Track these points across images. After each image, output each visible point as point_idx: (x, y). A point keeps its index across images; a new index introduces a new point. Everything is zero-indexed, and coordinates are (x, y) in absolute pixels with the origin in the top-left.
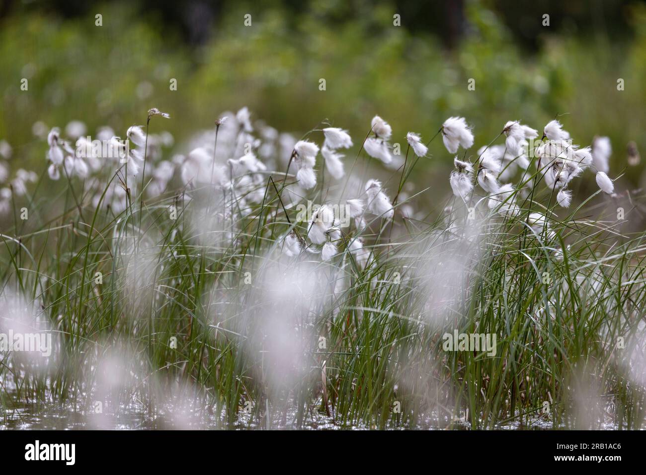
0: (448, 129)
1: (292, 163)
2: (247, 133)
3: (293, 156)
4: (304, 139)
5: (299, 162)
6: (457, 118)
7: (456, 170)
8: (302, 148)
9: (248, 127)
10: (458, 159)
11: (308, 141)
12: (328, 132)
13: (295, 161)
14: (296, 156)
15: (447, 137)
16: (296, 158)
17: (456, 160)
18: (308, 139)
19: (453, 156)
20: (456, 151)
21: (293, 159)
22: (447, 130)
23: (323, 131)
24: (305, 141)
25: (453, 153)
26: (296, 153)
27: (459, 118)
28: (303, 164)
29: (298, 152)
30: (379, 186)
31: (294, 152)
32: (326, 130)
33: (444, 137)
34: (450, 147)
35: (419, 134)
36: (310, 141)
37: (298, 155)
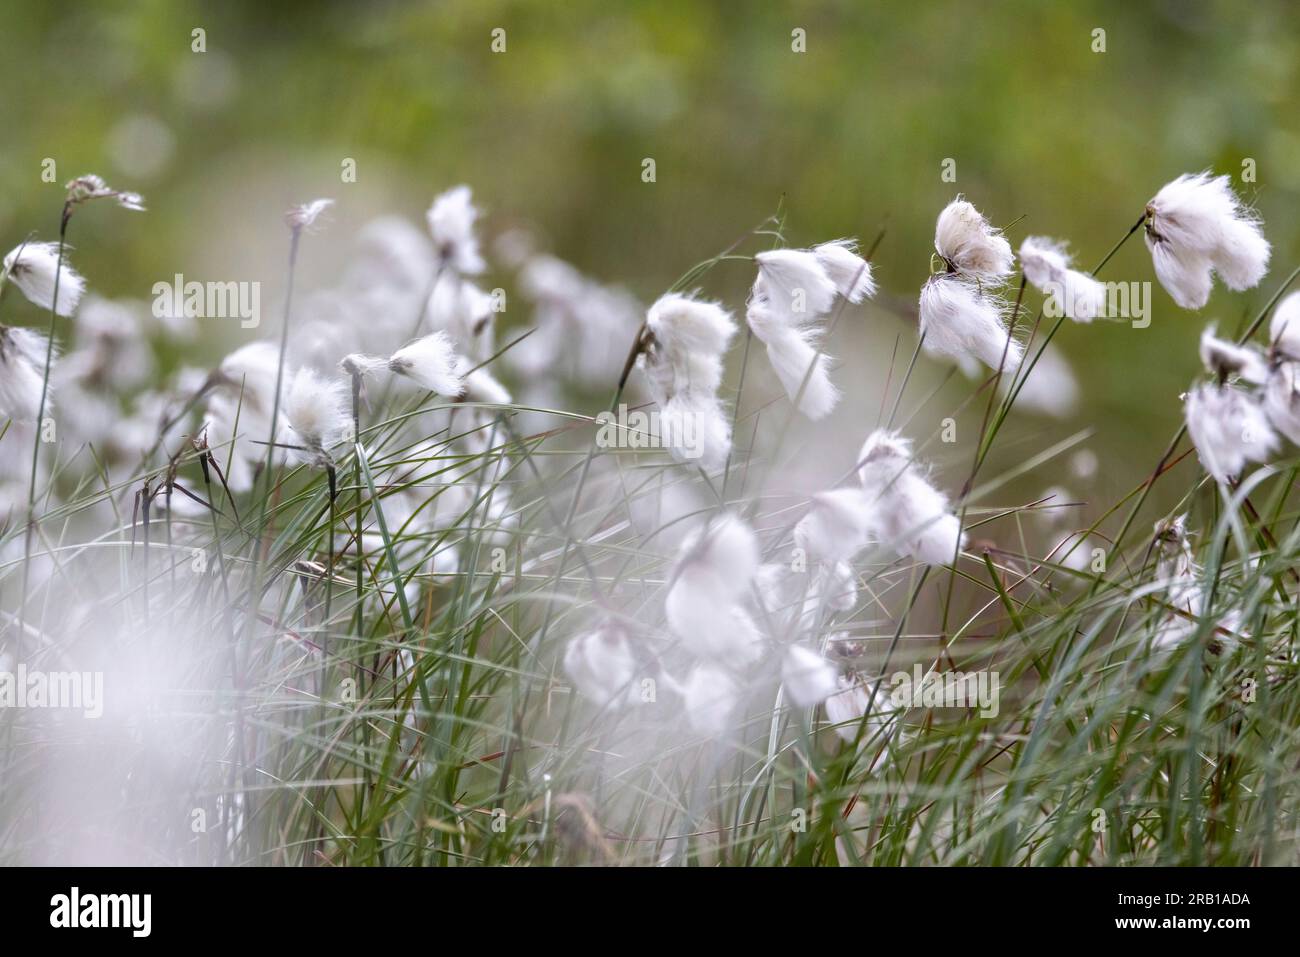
0: (1171, 218)
1: (632, 372)
2: (463, 277)
3: (640, 347)
4: (685, 289)
5: (660, 372)
6: (1202, 177)
7: (1208, 377)
8: (675, 320)
9: (469, 258)
10: (1219, 335)
11: (699, 297)
12: (773, 264)
13: (647, 367)
14: (652, 347)
15: (1169, 250)
16: (649, 354)
17: (1209, 341)
18: (697, 291)
19: (1193, 322)
20: (1204, 300)
21: (641, 361)
22: (1165, 223)
23: (754, 260)
24: (684, 296)
25: (1194, 306)
26: (651, 337)
27: (1212, 177)
28: (681, 382)
29: (658, 337)
30: (905, 452)
31: (644, 335)
32: (764, 256)
33: (1156, 251)
34: (1179, 283)
35: (1065, 243)
36: (707, 296)
37: (658, 346)
